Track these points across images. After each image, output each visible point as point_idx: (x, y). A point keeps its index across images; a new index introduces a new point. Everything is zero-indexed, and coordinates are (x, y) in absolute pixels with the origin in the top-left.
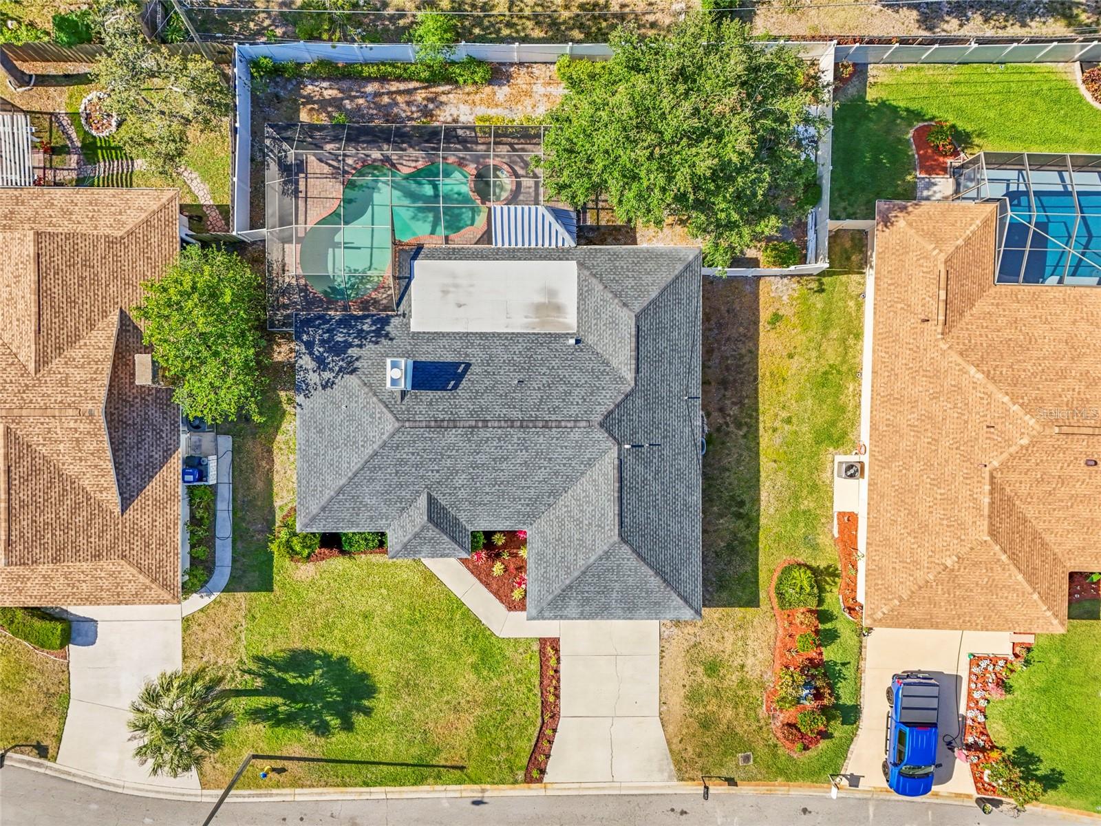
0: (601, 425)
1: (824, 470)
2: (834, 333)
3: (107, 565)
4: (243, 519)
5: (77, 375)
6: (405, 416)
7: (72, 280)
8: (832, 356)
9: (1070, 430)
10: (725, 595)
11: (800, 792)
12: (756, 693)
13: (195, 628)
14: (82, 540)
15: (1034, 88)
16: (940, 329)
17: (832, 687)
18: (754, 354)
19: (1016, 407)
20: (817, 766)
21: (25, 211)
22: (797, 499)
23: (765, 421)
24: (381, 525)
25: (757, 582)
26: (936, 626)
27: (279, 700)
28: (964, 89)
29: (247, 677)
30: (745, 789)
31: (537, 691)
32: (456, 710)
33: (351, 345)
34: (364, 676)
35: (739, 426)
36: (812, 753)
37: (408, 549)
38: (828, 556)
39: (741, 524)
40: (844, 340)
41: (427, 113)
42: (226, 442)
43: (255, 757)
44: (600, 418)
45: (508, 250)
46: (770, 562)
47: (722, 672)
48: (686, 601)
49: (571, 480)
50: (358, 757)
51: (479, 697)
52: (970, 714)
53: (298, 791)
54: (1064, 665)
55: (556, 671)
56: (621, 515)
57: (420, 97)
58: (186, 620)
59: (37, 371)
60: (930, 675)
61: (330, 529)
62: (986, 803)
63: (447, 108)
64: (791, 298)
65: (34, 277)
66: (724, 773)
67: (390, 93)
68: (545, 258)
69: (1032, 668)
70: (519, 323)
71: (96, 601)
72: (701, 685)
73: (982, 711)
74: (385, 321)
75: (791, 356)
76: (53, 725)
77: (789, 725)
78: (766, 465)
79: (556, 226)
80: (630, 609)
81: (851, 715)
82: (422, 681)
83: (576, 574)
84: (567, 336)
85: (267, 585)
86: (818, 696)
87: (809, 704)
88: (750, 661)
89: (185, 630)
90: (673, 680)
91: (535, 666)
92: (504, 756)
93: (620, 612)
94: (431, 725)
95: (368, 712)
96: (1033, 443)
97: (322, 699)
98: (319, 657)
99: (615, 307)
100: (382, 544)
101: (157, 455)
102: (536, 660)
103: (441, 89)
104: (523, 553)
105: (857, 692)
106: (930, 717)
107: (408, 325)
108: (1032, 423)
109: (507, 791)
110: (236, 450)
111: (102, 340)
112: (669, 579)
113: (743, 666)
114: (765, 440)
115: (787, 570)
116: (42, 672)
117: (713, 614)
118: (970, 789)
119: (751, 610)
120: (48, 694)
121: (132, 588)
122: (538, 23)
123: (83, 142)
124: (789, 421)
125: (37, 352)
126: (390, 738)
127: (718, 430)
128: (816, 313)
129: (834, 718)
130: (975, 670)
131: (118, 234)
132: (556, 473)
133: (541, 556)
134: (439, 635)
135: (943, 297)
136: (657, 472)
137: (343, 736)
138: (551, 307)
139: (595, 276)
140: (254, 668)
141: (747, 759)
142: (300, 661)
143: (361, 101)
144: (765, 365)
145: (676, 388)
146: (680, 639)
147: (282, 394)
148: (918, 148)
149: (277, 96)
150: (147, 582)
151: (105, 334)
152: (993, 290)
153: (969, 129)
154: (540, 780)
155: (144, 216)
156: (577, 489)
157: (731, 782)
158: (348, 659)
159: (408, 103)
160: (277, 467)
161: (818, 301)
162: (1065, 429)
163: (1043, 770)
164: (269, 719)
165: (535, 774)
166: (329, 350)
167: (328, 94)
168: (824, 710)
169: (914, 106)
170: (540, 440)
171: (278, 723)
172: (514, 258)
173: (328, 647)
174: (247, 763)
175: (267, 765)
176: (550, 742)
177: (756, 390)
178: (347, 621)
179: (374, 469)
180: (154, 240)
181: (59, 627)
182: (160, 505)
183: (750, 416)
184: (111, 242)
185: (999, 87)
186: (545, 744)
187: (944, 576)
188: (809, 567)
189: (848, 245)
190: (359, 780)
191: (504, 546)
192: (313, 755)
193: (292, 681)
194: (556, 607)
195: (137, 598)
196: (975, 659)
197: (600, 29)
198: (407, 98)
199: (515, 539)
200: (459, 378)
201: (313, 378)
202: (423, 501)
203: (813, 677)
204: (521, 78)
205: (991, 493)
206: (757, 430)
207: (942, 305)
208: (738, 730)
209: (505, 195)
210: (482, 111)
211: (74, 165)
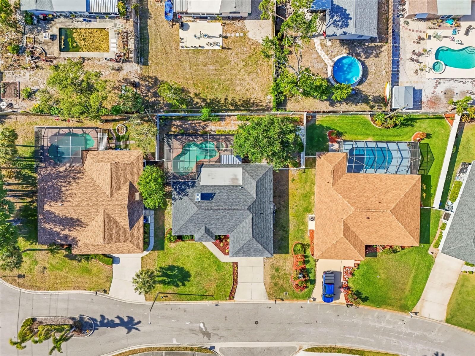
0: (248, 209)
1: (306, 219)
2: (308, 184)
3: (126, 244)
4: (157, 232)
5: (120, 198)
6: (200, 207)
7: (119, 174)
8: (308, 189)
9: (362, 210)
10: (280, 251)
11: (300, 302)
12: (288, 276)
13: (145, 260)
14: (121, 238)
15: (359, 121)
16: (332, 185)
17: (308, 275)
18: (288, 189)
19: (349, 205)
20: (305, 295)
21: (106, 157)
22: (299, 226)
23: (291, 206)
24: (193, 234)
25: (289, 248)
26: (332, 258)
27: (166, 278)
28: (341, 122)
29: (158, 272)
30: (286, 302)
31: (232, 276)
32: (211, 281)
33: (186, 189)
34: (188, 272)
35: (284, 207)
36: (303, 292)
37: (200, 240)
38: (307, 241)
39: (284, 233)
40: (311, 185)
41: (204, 128)
42: (152, 212)
43: (160, 293)
44: (247, 207)
45: (225, 165)
46: (292, 242)
47: (280, 271)
48: (269, 252)
49: (240, 222)
50: (186, 293)
51: (217, 277)
52: (344, 282)
53: (170, 302)
54: (368, 269)
55: (237, 271)
56: (253, 231)
57: (202, 124)
58: (142, 258)
59: (111, 197)
60: (333, 272)
61: (180, 235)
62: (349, 305)
63: (209, 127)
64: (297, 175)
65: (110, 174)
66: (280, 297)
67: (194, 123)
68: (234, 167)
69: (360, 270)
70: (227, 183)
71: (122, 252)
72: (274, 274)
73: (347, 281)
74: (195, 182)
75: (297, 189)
76: (108, 285)
77: (297, 285)
78: (291, 217)
79: (237, 159)
80: (255, 255)
81: (313, 282)
82: (202, 273)
83: (242, 246)
84: (239, 186)
85: (163, 249)
86: (304, 277)
87: (302, 279)
88: (287, 268)
89: (142, 260)
90: (267, 273)
91: (231, 270)
92: (223, 293)
93: (253, 255)
94: (205, 285)
95: (189, 281)
96: (353, 213)
97: (177, 278)
98: (176, 267)
99: (251, 179)
100: (192, 238)
101: (138, 217)
102: (232, 268)
103: (207, 122)
104: (228, 240)
105: (315, 276)
106: (332, 282)
107: (200, 184)
108: (353, 208)
109: (224, 302)
110: (155, 214)
111: (126, 189)
112: (265, 247)
113: (285, 270)
114: (291, 211)
115: (296, 245)
116: (106, 271)
117: (277, 256)
118: (344, 301)
119: (287, 255)
120: (107, 277)
121: (132, 249)
122: (232, 105)
123: (117, 136)
124: (297, 206)
125: (111, 192)
126: (194, 288)
127: (279, 208)
128: (303, 178)
129: (308, 282)
130: (345, 270)
131: (129, 162)
132: (237, 221)
133: (233, 241)
134: (207, 261)
135: (332, 177)
136: (262, 220)
137: (182, 287)
138: (235, 179)
139: (246, 171)
140: (159, 270)
141: (286, 294)
142: (171, 268)
143: (187, 125)
144: (290, 192)
145: (266, 199)
146: (269, 262)
147: (167, 200)
148: (329, 136)
149: (166, 124)
150: (136, 248)
151: (126, 187)
152: (346, 174)
153: (342, 131)
154: (233, 299)
155: (135, 158)
156: (242, 225)
157: (282, 300)
158: (183, 268)
159: (199, 126)
160: (165, 218)
161: (304, 175)
162: (361, 210)
163: (363, 296)
164: (163, 283)
165: (232, 297)
166: (181, 190)
167: (179, 124)
168: (306, 280)
169: (328, 126)
170: (233, 212)
171: (165, 284)
172: (226, 167)
173: (178, 265)
174: (158, 294)
175: (163, 295)
176: (235, 289)
177: (288, 198)
178: (183, 258)
179: (192, 220)
180: (138, 164)
181: (111, 259)
182: (139, 229)
183: (287, 205)
184: (128, 165)
185: (350, 121)
186: (234, 289)
187: (333, 246)
188: (302, 244)
189: (311, 161)
190: (186, 299)
191: (224, 239)
192: (174, 293)
193: (169, 273)
194: (237, 254)
195: (133, 252)
196: (345, 267)
197: (248, 107)
198: (199, 124)
199: (226, 237)
200: (213, 197)
201: (177, 197)
202: (203, 228)
203: (303, 272)
204: (228, 119)
205: (344, 225)
206: (289, 208)
207: (332, 179)
208: (284, 286)
209: (224, 149)
210: (218, 128)
211: (114, 142)
